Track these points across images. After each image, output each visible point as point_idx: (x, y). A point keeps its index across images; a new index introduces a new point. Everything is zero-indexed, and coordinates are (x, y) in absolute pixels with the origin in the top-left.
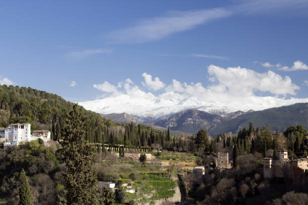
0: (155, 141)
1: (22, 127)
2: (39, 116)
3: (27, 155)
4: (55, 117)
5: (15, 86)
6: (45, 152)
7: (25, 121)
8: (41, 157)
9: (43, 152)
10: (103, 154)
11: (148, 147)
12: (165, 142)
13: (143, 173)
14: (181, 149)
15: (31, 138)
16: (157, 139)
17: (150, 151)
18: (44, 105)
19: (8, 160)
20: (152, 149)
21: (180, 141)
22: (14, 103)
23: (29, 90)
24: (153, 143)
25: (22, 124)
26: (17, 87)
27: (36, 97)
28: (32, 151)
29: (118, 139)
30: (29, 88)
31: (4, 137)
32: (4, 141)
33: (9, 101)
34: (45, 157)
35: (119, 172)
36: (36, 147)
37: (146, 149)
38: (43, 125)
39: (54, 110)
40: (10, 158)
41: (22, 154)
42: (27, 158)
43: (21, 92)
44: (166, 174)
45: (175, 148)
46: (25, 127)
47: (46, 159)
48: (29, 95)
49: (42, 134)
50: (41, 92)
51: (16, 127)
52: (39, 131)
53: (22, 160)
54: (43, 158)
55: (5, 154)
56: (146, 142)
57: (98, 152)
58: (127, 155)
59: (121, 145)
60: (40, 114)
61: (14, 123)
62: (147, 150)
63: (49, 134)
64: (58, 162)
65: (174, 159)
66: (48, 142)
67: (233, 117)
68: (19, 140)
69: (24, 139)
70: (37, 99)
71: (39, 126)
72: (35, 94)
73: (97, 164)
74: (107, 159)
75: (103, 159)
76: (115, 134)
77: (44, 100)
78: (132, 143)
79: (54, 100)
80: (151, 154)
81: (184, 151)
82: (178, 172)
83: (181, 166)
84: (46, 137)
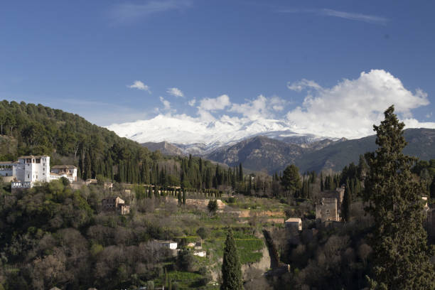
0: (223, 182)
1: (38, 161)
2: (58, 145)
3: (47, 202)
4: (81, 146)
5: (19, 103)
6: (72, 197)
7: (41, 152)
8: (67, 205)
9: (69, 197)
10: (156, 200)
11: (214, 189)
12: (236, 183)
13: (216, 226)
14: (261, 193)
15: (50, 177)
16: (226, 178)
17: (219, 195)
18: (64, 129)
19: (19, 208)
20: (221, 192)
21: (259, 182)
22: (22, 127)
23: (40, 108)
24: (220, 184)
25: (38, 157)
26: (23, 103)
27: (49, 118)
28: (53, 195)
29: (173, 179)
30: (39, 105)
31: (12, 176)
32: (11, 181)
33: (15, 123)
34: (73, 205)
35: (181, 226)
36: (59, 190)
37: (212, 192)
38: (64, 159)
39: (80, 137)
40: (21, 206)
41: (40, 201)
42: (48, 205)
43: (28, 112)
44: (248, 228)
45: (253, 192)
46: (41, 160)
47: (76, 208)
48: (41, 116)
49: (65, 171)
50: (57, 112)
51: (29, 161)
52: (61, 167)
53: (40, 209)
54: (70, 205)
55: (13, 199)
56: (211, 184)
57: (151, 198)
58: (189, 201)
59: (177, 188)
60: (59, 143)
61: (25, 155)
62: (214, 194)
63: (75, 170)
64: (93, 211)
65: (253, 208)
66: (74, 182)
67: (318, 149)
68: (34, 180)
69: (41, 179)
70: (52, 122)
71: (58, 160)
72: (48, 113)
73: (148, 214)
74: (162, 208)
75: (156, 208)
76: (168, 170)
77: (60, 123)
78: (191, 183)
79: (74, 123)
80: (221, 200)
81: (265, 196)
82: (264, 226)
83: (266, 217)
84: (71, 175)
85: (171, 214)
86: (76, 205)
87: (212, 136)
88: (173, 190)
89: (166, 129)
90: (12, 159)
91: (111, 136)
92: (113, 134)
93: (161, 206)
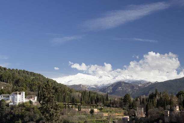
0: (99, 101)
1: (20, 94)
2: (30, 87)
3: (23, 111)
4: (39, 87)
5: (15, 69)
6: (33, 109)
7: (22, 90)
8: (31, 112)
9: (32, 109)
10: (68, 109)
11: (95, 104)
12: (105, 101)
13: (92, 120)
14: (115, 106)
15: (25, 100)
16: (100, 99)
17: (96, 107)
18: (33, 80)
19: (12, 114)
20: (98, 106)
21: (114, 101)
22: (15, 80)
23: (24, 71)
24: (98, 102)
25: (20, 92)
26: (17, 70)
27: (28, 76)
28: (26, 108)
29: (77, 100)
30: (24, 70)
31: (9, 100)
32: (9, 102)
33: (12, 78)
34: (34, 112)
35: (78, 120)
36: (28, 106)
37: (94, 106)
38: (32, 93)
39: (39, 83)
40: (12, 113)
41: (20, 110)
42: (23, 112)
43: (19, 73)
44: (106, 121)
45: (111, 105)
46: (21, 93)
47: (34, 113)
48: (24, 75)
49: (32, 98)
50: (31, 73)
51: (16, 94)
52: (30, 96)
53: (20, 114)
54: (33, 112)
55: (9, 110)
56: (94, 102)
57: (66, 108)
58: (83, 110)
59: (79, 104)
60: (31, 86)
61: (15, 91)
62: (94, 107)
63: (36, 98)
64: (42, 114)
65: (111, 112)
66: (35, 102)
67: (146, 86)
68: (18, 102)
69: (21, 101)
70: (29, 77)
71: (30, 93)
72: (28, 74)
73: (65, 115)
74: (71, 112)
75: (68, 113)
76: (75, 97)
77: (32, 77)
78: (85, 102)
79: (38, 78)
80: (97, 109)
81: (116, 107)
82: (114, 120)
83: (115, 116)
84: (34, 99)
85: (74, 115)
86: (35, 112)
87: (101, 82)
88: (77, 105)
89: (82, 79)
90: (9, 93)
91: (54, 83)
92: (55, 82)
93: (70, 112)
